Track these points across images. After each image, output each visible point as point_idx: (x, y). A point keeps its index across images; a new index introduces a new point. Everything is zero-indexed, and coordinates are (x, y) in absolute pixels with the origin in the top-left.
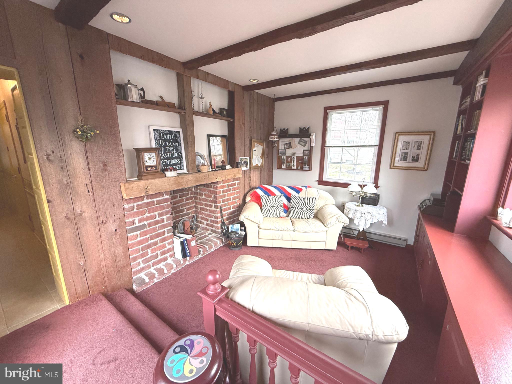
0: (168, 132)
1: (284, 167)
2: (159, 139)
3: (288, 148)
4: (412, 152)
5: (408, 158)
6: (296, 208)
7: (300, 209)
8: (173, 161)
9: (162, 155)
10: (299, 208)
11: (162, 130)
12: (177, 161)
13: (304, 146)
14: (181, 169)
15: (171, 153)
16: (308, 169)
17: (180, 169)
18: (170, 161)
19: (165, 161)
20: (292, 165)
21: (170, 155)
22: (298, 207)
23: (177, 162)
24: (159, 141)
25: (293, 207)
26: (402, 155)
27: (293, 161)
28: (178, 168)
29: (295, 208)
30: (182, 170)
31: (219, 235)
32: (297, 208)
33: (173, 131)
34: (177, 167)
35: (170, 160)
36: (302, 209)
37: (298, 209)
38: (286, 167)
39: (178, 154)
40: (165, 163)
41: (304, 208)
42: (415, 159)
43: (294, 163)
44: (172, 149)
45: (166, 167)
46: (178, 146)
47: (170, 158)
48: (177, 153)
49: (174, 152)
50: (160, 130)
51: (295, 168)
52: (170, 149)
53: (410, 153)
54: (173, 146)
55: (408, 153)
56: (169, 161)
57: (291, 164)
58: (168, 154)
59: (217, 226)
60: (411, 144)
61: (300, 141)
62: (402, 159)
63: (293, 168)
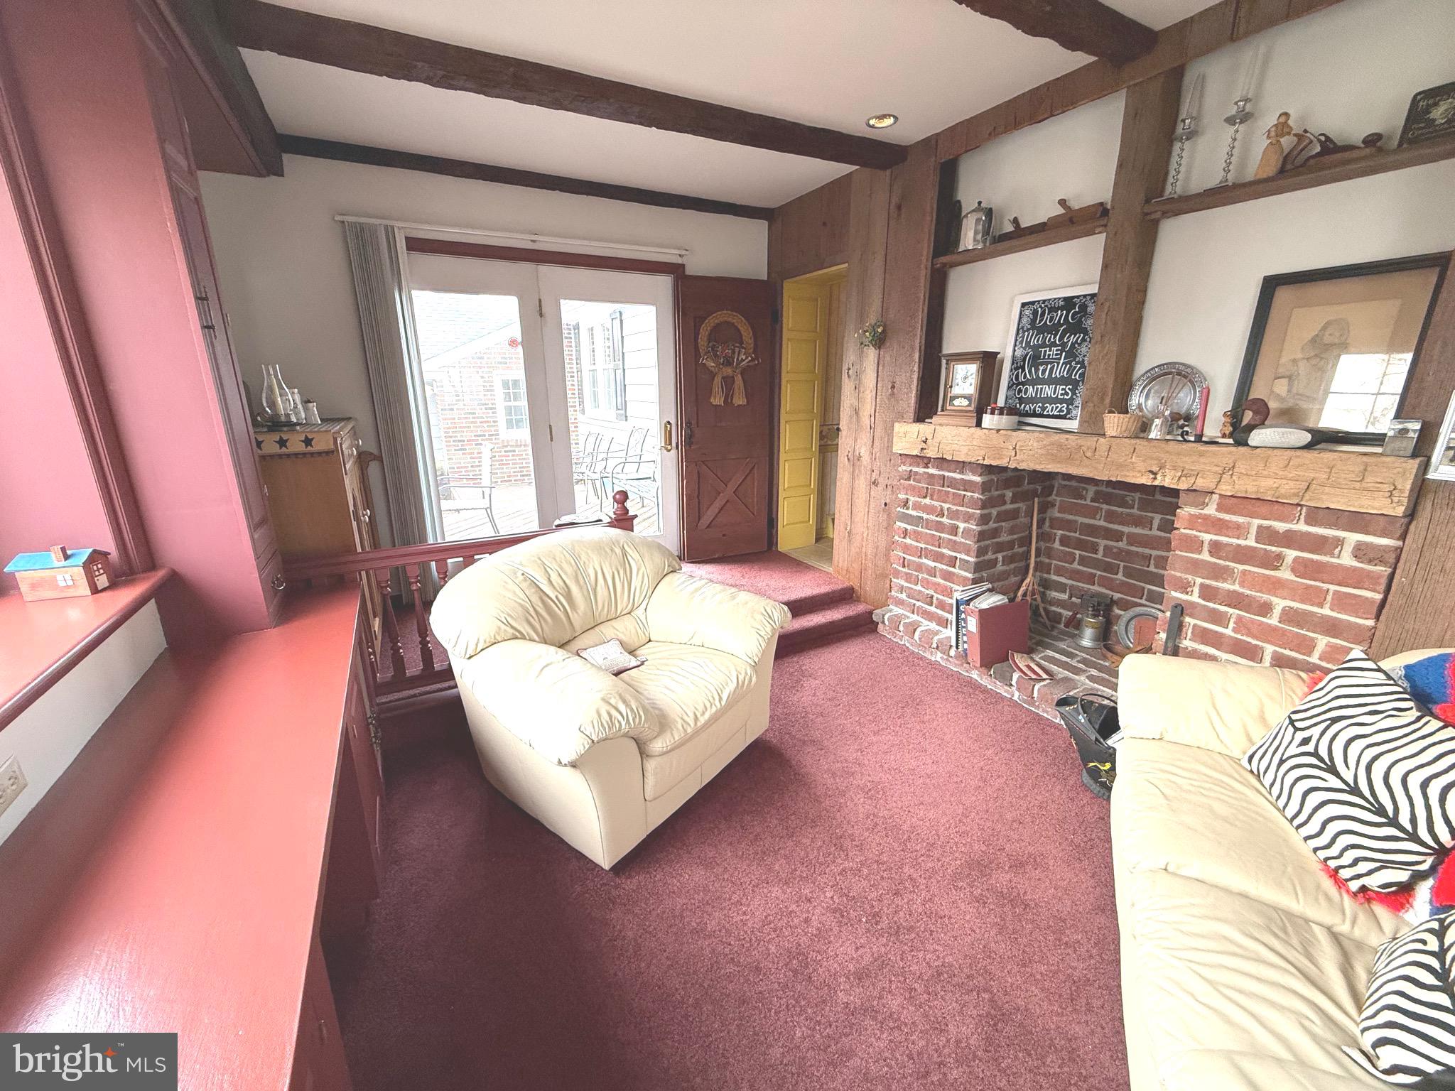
0: (1061, 303)
2: (1029, 327)
8: (1048, 391)
9: (1023, 370)
11: (1044, 301)
12: (1063, 389)
14: (1069, 416)
15: (1049, 366)
17: (1064, 417)
18: (1042, 389)
19: (1026, 389)
21: (1044, 372)
23: (1060, 392)
24: (1026, 333)
28: (1061, 411)
30: (1069, 419)
33: (1078, 297)
34: (1057, 408)
35: (1039, 387)
39: (1070, 371)
40: (1025, 394)
44: (1056, 355)
45: (1025, 407)
46: (1079, 345)
47: (1043, 382)
48: (1071, 366)
49: (1062, 361)
50: (1039, 301)
52: (1049, 355)
54: (1064, 345)
56: (1037, 389)
58: (1041, 368)
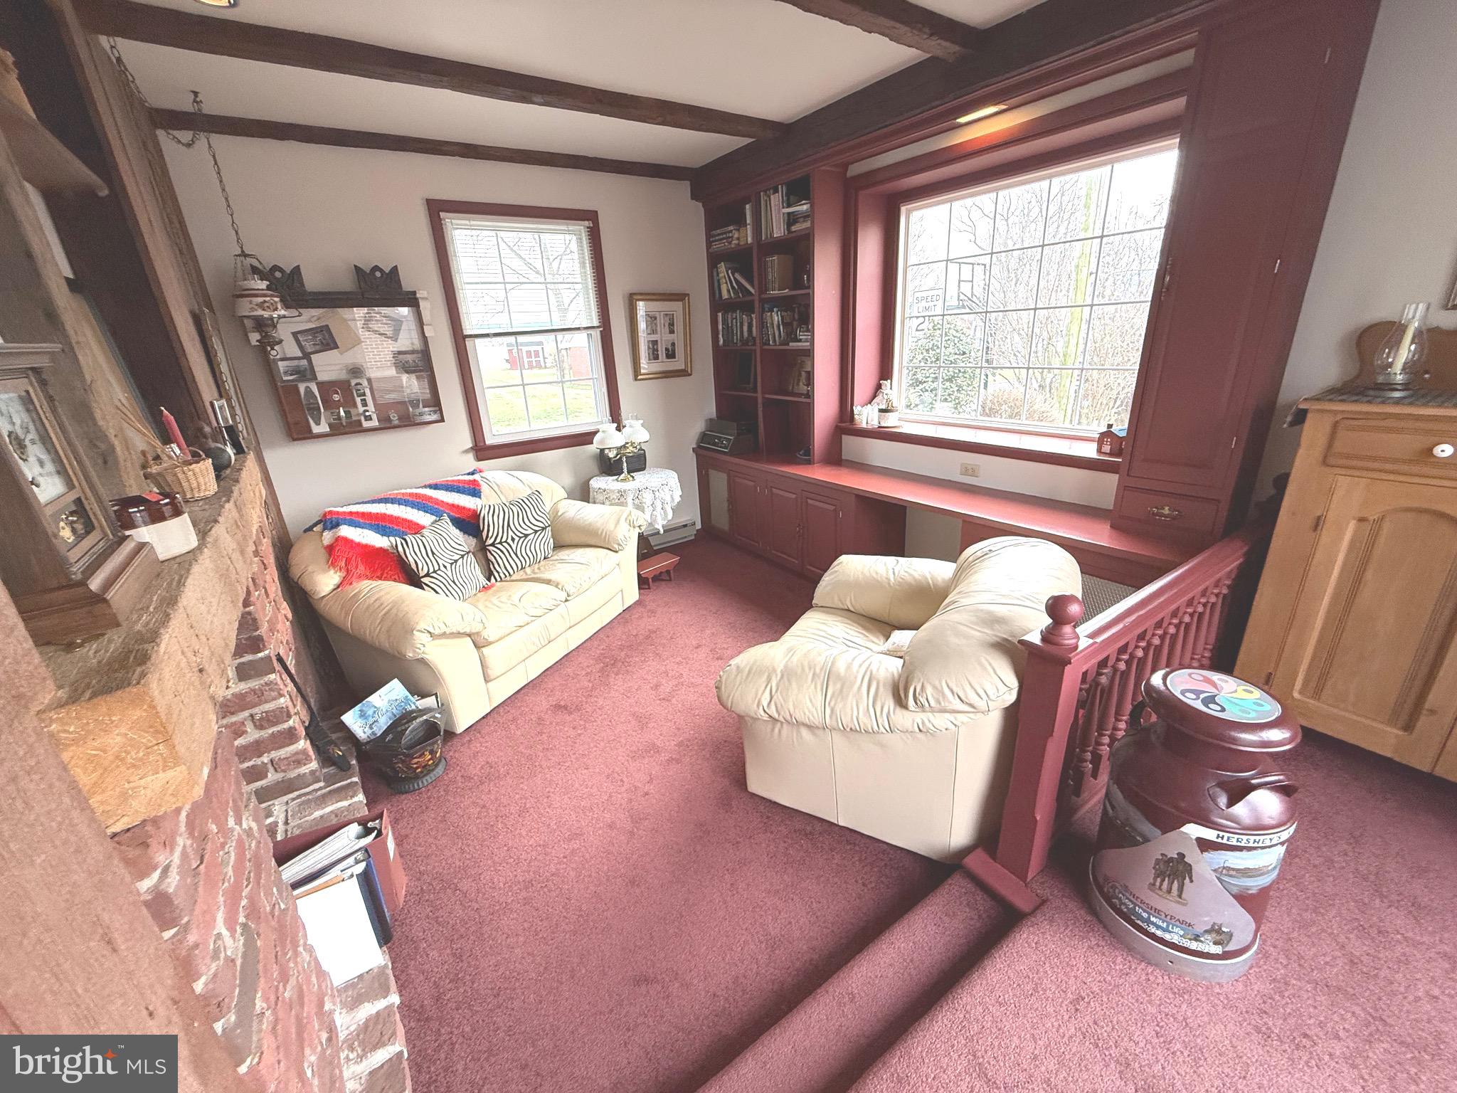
1: (323, 428)
3: (318, 348)
4: (664, 338)
5: (659, 353)
6: (509, 541)
7: (520, 538)
10: (517, 539)
13: (395, 338)
16: (434, 417)
20: (359, 415)
22: (514, 536)
25: (498, 541)
26: (649, 348)
27: (358, 400)
29: (506, 542)
31: (322, 784)
32: (513, 540)
36: (526, 536)
37: (516, 542)
38: (330, 425)
41: (531, 531)
42: (671, 355)
43: (365, 404)
51: (375, 423)
53: (661, 340)
55: (657, 341)
57: (353, 411)
59: (297, 753)
60: (658, 319)
61: (367, 320)
62: (651, 357)
63: (366, 424)
